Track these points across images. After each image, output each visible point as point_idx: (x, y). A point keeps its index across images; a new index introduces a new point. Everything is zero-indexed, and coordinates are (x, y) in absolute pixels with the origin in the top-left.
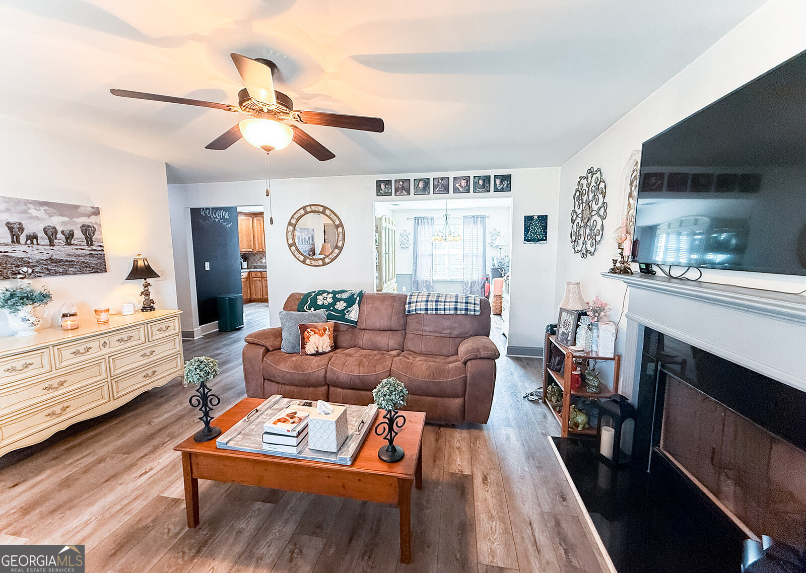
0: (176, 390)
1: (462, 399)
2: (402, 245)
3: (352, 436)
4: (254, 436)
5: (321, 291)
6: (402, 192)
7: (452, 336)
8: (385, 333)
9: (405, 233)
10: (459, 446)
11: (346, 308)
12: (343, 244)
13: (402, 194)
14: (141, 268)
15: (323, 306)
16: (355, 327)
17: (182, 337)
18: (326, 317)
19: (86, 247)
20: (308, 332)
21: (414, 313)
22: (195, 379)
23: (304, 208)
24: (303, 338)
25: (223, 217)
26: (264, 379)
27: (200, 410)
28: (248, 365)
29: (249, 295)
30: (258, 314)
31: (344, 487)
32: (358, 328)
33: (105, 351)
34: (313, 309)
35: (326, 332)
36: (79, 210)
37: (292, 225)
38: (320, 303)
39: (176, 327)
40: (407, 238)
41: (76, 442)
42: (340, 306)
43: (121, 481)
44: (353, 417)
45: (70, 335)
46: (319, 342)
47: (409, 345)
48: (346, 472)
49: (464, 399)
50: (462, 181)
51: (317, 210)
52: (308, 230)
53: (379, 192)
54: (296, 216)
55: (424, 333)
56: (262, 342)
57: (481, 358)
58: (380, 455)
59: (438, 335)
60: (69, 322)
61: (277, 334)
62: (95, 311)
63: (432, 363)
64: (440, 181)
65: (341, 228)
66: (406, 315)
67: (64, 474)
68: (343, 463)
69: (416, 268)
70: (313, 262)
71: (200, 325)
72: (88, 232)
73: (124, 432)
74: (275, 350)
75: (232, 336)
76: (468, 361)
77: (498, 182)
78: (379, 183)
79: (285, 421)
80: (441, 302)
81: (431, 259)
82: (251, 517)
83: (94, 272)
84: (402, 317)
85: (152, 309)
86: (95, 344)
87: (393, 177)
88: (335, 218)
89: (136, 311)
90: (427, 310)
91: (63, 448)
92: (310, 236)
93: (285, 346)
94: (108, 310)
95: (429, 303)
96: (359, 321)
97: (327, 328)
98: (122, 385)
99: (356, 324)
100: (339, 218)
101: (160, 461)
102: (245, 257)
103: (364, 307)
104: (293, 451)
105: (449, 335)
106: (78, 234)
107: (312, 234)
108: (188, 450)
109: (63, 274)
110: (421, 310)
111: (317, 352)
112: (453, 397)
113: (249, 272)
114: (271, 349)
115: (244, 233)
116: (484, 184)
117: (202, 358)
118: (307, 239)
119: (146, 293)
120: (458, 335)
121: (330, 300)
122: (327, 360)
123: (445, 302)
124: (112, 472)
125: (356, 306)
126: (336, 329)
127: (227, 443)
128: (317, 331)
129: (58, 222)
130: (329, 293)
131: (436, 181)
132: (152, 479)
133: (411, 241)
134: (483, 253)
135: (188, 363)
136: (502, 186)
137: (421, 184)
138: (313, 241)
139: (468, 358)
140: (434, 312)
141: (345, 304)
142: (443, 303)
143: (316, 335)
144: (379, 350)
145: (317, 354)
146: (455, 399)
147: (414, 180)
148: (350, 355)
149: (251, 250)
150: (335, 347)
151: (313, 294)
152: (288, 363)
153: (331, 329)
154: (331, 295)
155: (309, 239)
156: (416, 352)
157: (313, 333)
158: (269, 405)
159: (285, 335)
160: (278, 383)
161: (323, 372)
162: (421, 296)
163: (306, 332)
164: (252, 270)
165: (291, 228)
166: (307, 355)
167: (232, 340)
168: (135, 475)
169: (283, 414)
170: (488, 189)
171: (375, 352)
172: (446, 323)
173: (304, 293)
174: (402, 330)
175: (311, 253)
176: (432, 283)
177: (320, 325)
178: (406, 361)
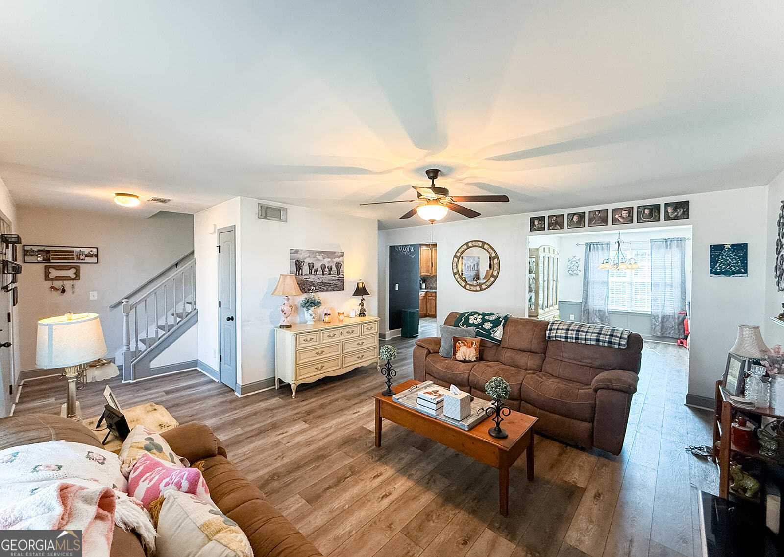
0: (373, 371)
1: (591, 424)
2: (570, 272)
3: (473, 415)
4: (413, 400)
5: (473, 312)
6: (556, 226)
7: (594, 366)
8: (524, 353)
9: (574, 259)
10: (582, 465)
11: (492, 328)
12: (498, 273)
13: (556, 228)
14: (361, 288)
15: (473, 325)
16: (499, 345)
17: (379, 337)
18: (475, 334)
19: (336, 276)
20: (459, 343)
21: (554, 339)
22: (385, 358)
23: (467, 244)
24: (455, 347)
25: (410, 250)
26: (426, 373)
27: (386, 377)
28: (416, 361)
29: (425, 311)
30: (430, 327)
31: (463, 445)
32: (501, 346)
33: (341, 337)
34: (465, 326)
35: (473, 345)
36: (336, 254)
37: (457, 257)
38: (471, 321)
39: (376, 328)
40: (577, 265)
41: (326, 387)
42: (488, 326)
43: (345, 413)
44: (478, 406)
45: (327, 326)
46: (466, 352)
47: (547, 367)
48: (464, 434)
49: (593, 424)
50: (623, 212)
51: (477, 245)
52: (474, 258)
53: (533, 228)
54: (460, 251)
55: (563, 359)
56: (426, 346)
57: (613, 389)
58: (490, 432)
59: (578, 363)
60: (327, 318)
61: (437, 341)
62: (338, 313)
63: (563, 385)
64: (597, 214)
65: (496, 259)
66: (547, 341)
67: (322, 402)
68: (462, 428)
69: (587, 295)
70: (472, 287)
71: (390, 330)
72: (338, 266)
73: (347, 389)
74: (435, 353)
75: (410, 341)
76: (599, 389)
77: (670, 210)
78: (532, 220)
79: (430, 393)
80: (582, 331)
81: (606, 287)
82: (408, 454)
83: (339, 290)
84: (542, 342)
85: (364, 315)
86: (337, 333)
87: (546, 214)
88: (492, 251)
89: (356, 316)
90: (567, 337)
91: (320, 389)
92: (475, 263)
93: (442, 351)
94: (344, 313)
95: (570, 332)
96: (503, 340)
97: (474, 342)
98: (348, 360)
99: (500, 343)
100: (495, 251)
101: (364, 409)
102: (425, 279)
103: (508, 329)
104: (434, 413)
105: (590, 365)
106: (334, 268)
107: (477, 261)
108: (379, 398)
109: (327, 291)
110: (561, 337)
111: (465, 359)
112: (582, 421)
113: (426, 292)
114: (432, 352)
115: (425, 260)
116: (652, 213)
117: (389, 346)
118: (472, 266)
119: (362, 305)
120: (598, 366)
121: (479, 320)
122: (471, 367)
123: (587, 332)
124: (341, 407)
125: (501, 327)
126: (482, 344)
127: (398, 399)
128: (466, 343)
129: (326, 262)
130: (479, 314)
131: (592, 214)
132: (359, 417)
133: (582, 268)
134: (682, 282)
135: (382, 347)
136: (676, 214)
137: (575, 219)
138: (478, 267)
139: (599, 386)
140: (574, 341)
141: (492, 325)
142: (585, 334)
143: (465, 347)
144: (518, 367)
145: (465, 361)
146: (584, 423)
147: (568, 215)
148: (491, 367)
149: (429, 274)
150: (481, 358)
151: (467, 314)
152: (442, 364)
153: (477, 344)
154: (481, 316)
155: (474, 266)
156: (554, 375)
157: (462, 344)
158: (424, 385)
159: (442, 343)
160: (435, 378)
161: (466, 376)
162: (563, 325)
163: (457, 343)
164: (429, 290)
165: (456, 260)
166: (457, 360)
167: (409, 344)
168: (351, 412)
169: (430, 390)
170: (657, 218)
171: (514, 368)
172: (586, 353)
173: (459, 312)
174: (542, 353)
175: (475, 278)
176: (606, 313)
177: (469, 339)
178: (537, 379)
